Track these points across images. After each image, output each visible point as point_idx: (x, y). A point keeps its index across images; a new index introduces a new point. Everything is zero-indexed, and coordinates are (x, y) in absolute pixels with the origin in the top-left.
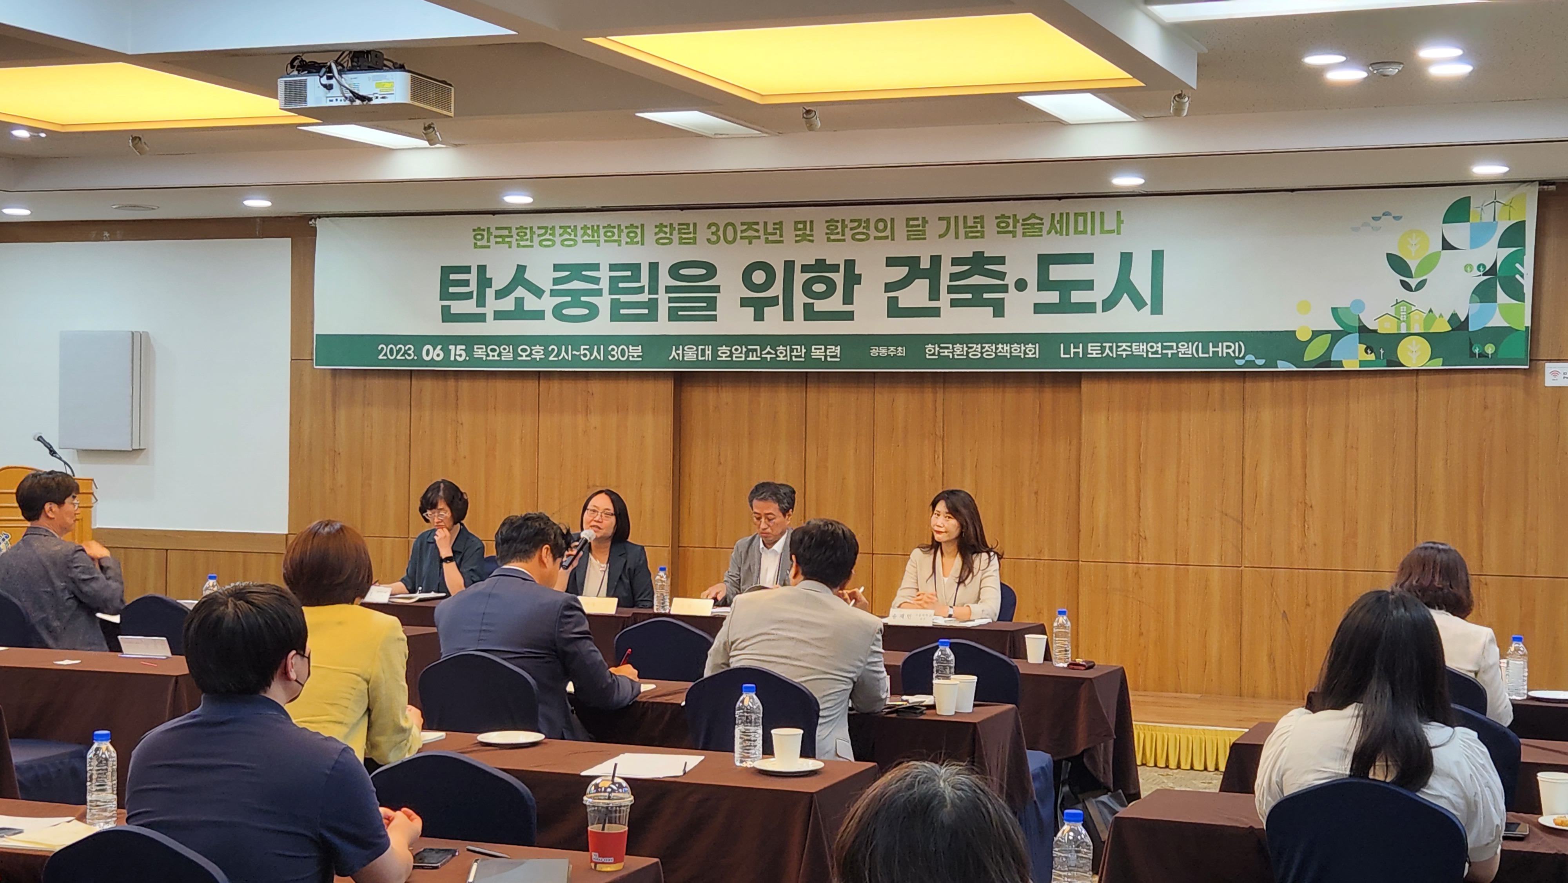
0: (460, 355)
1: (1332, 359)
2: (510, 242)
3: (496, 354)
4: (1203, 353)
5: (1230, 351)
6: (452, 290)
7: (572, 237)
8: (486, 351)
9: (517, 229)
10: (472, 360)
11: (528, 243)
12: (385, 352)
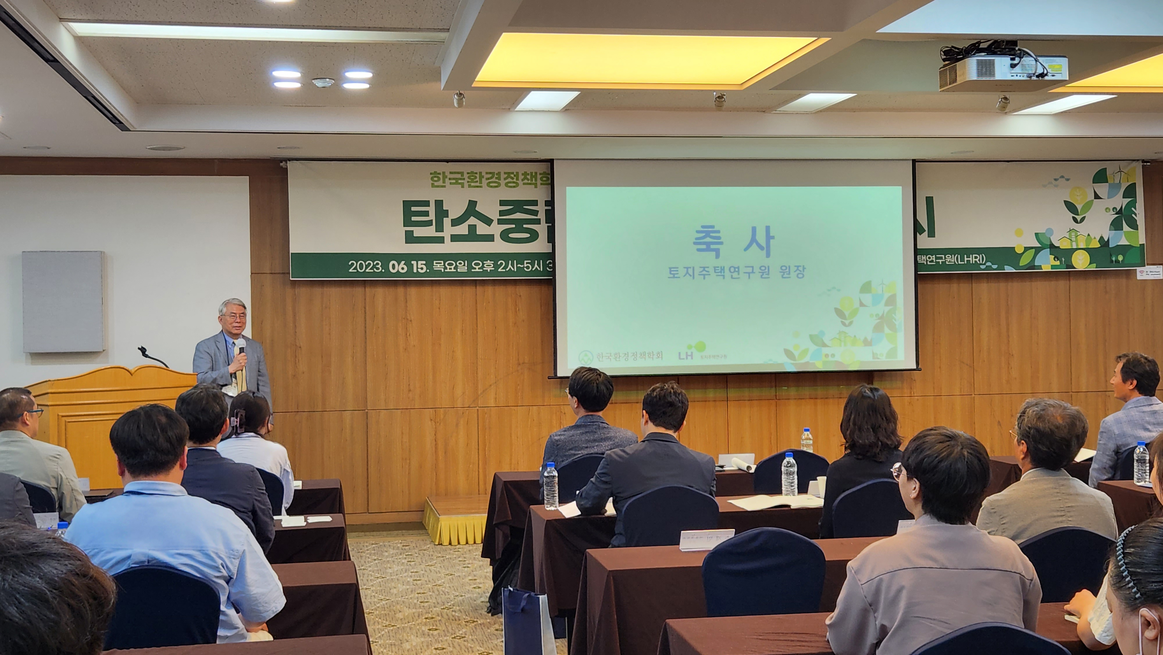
0: (422, 269)
1: (1036, 264)
2: (463, 183)
3: (452, 267)
4: (961, 261)
5: (977, 260)
6: (414, 219)
7: (515, 180)
8: (444, 265)
9: (468, 173)
10: (432, 272)
11: (478, 184)
12: (355, 266)
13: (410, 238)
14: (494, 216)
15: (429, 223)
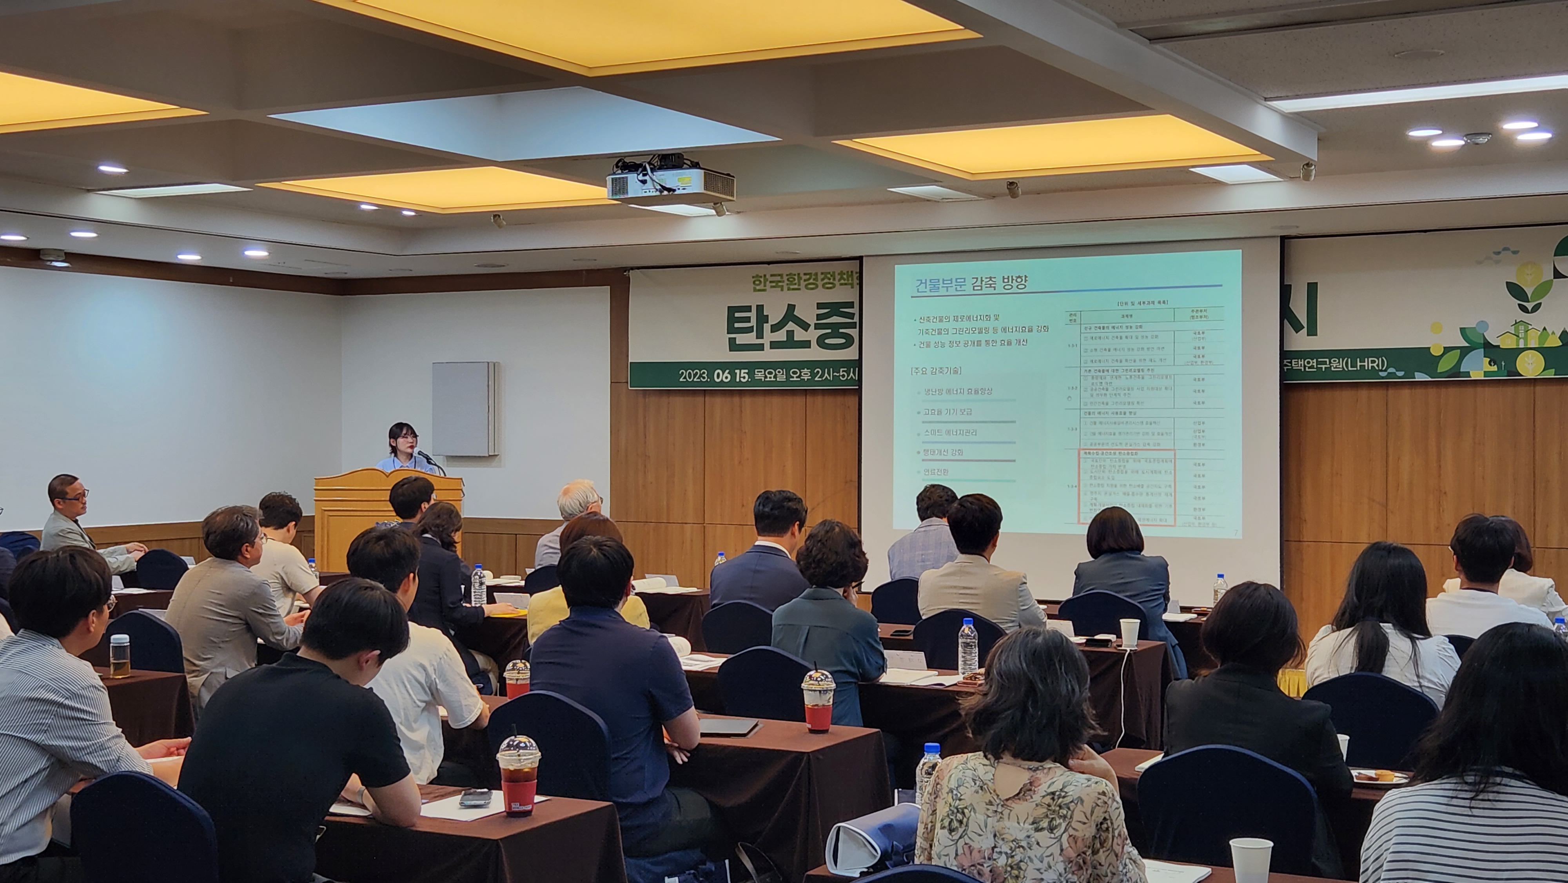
0: (744, 378)
1: (1461, 370)
2: (783, 286)
3: (772, 376)
4: (1351, 367)
5: (1375, 365)
6: (737, 325)
7: (831, 281)
8: (765, 374)
9: (787, 275)
10: (753, 381)
11: (796, 287)
12: (685, 375)
13: (734, 346)
14: (812, 321)
15: (749, 330)
